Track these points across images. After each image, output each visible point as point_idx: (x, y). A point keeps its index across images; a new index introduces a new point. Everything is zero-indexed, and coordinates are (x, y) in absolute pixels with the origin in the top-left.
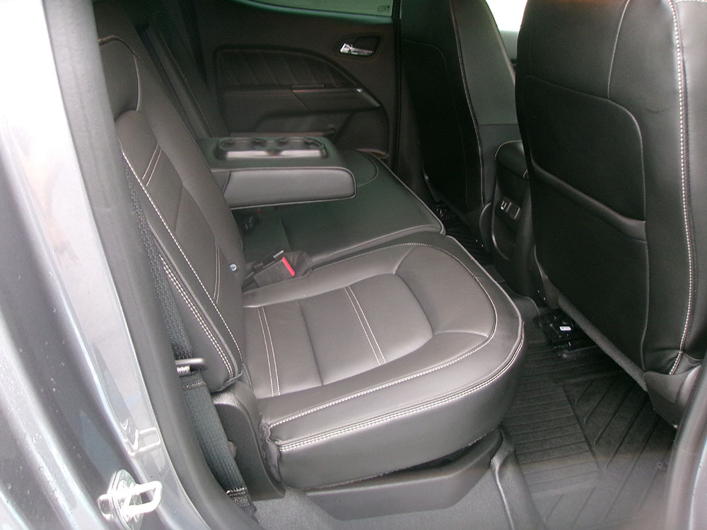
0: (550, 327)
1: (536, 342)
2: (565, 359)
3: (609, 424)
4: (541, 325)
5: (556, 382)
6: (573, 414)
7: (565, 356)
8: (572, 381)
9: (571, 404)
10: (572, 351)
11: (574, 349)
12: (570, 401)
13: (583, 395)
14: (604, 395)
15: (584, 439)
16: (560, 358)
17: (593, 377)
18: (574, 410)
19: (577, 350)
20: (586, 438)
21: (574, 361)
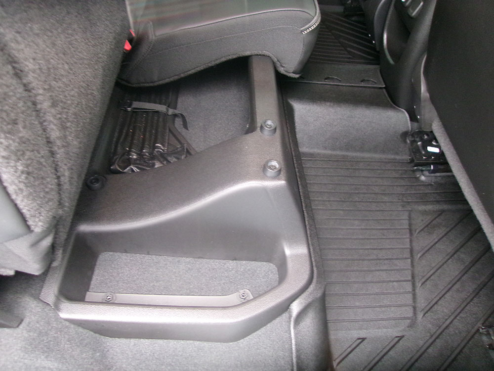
0: (417, 146)
1: (398, 157)
2: (422, 182)
3: (443, 264)
4: (408, 142)
5: (403, 206)
6: (408, 246)
7: (423, 178)
8: (422, 208)
9: (411, 234)
10: (433, 175)
11: (434, 173)
12: (410, 230)
13: (427, 226)
14: (450, 231)
15: (410, 278)
16: (417, 179)
17: (445, 207)
18: (411, 241)
19: (438, 174)
20: (413, 277)
21: (431, 185)
